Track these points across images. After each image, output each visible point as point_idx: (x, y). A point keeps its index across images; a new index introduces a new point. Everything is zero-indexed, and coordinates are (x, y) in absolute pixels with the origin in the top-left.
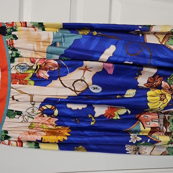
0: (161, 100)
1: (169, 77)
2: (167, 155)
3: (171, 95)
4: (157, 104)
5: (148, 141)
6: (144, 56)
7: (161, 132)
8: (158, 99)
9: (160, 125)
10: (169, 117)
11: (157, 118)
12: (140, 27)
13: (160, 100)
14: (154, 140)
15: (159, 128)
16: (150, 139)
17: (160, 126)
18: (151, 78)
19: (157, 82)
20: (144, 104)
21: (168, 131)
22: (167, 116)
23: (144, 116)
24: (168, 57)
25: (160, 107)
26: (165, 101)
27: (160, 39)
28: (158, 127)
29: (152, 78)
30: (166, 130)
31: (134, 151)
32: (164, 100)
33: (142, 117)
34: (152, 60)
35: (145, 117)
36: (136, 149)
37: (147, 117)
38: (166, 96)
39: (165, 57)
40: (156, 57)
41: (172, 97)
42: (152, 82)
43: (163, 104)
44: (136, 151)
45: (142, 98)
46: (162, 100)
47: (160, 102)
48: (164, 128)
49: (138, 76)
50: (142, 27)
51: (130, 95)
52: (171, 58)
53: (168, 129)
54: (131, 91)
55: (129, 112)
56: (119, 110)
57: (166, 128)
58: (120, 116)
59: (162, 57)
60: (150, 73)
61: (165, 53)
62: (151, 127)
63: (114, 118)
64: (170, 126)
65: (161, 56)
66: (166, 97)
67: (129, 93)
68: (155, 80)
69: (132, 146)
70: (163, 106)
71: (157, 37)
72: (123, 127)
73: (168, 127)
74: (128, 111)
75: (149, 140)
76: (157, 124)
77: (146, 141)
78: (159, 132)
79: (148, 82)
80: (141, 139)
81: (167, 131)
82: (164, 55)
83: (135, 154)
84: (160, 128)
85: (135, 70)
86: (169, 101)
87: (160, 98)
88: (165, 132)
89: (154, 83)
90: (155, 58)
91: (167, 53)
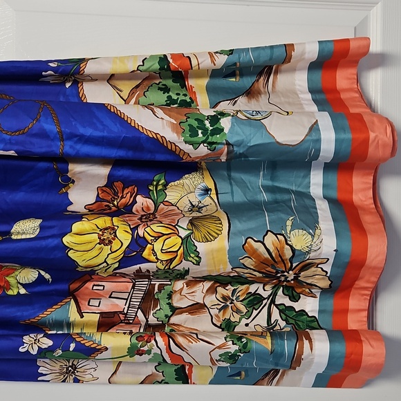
0: (102, 242)
1: (152, 184)
2: (160, 383)
3: (131, 229)
4: (94, 253)
5: (71, 349)
6: (44, 135)
7: (131, 323)
8: (95, 240)
9: (129, 307)
10: (161, 287)
11: (127, 288)
12: (51, 65)
13: (99, 244)
14: (87, 345)
15: (124, 314)
16: (76, 342)
17: (128, 310)
18: (104, 188)
19: (122, 197)
20: (59, 255)
21: (152, 320)
22: (158, 283)
23: (94, 285)
24: (105, 134)
25: (105, 262)
26: (116, 245)
27: (121, 91)
28: (121, 312)
29: (108, 190)
30: (147, 319)
31: (61, 374)
32: (110, 242)
33: (87, 288)
34: (69, 143)
35: (95, 288)
36: (67, 369)
37: (102, 288)
38: (115, 233)
39: (97, 134)
40: (76, 136)
41: (133, 235)
42: (109, 198)
43: (112, 253)
44: (67, 373)
45: (50, 240)
46: (107, 242)
47: (102, 249)
48: (140, 314)
49: (66, 186)
50: (59, 64)
51: (24, 233)
52: (113, 135)
53: (151, 316)
54: (27, 224)
55: (47, 276)
56: (17, 273)
57: (146, 314)
58: (25, 286)
59: (88, 135)
60: (94, 176)
61: (98, 125)
62: (101, 314)
63: (10, 292)
64: (159, 308)
65: (88, 132)
66: (116, 236)
67: (19, 230)
68: (116, 194)
69: (57, 362)
70: (115, 258)
71: (114, 87)
72: (19, 314)
73: (152, 312)
74: (43, 273)
75: (72, 346)
76: (121, 305)
77: (66, 349)
78: (127, 323)
79: (98, 199)
80: (50, 343)
81: (147, 321)
82: (96, 129)
83: (64, 381)
84: (126, 314)
85: (47, 170)
86: (126, 244)
87: (99, 238)
88: (143, 324)
89: (115, 203)
90: (76, 139)
91: (103, 125)
